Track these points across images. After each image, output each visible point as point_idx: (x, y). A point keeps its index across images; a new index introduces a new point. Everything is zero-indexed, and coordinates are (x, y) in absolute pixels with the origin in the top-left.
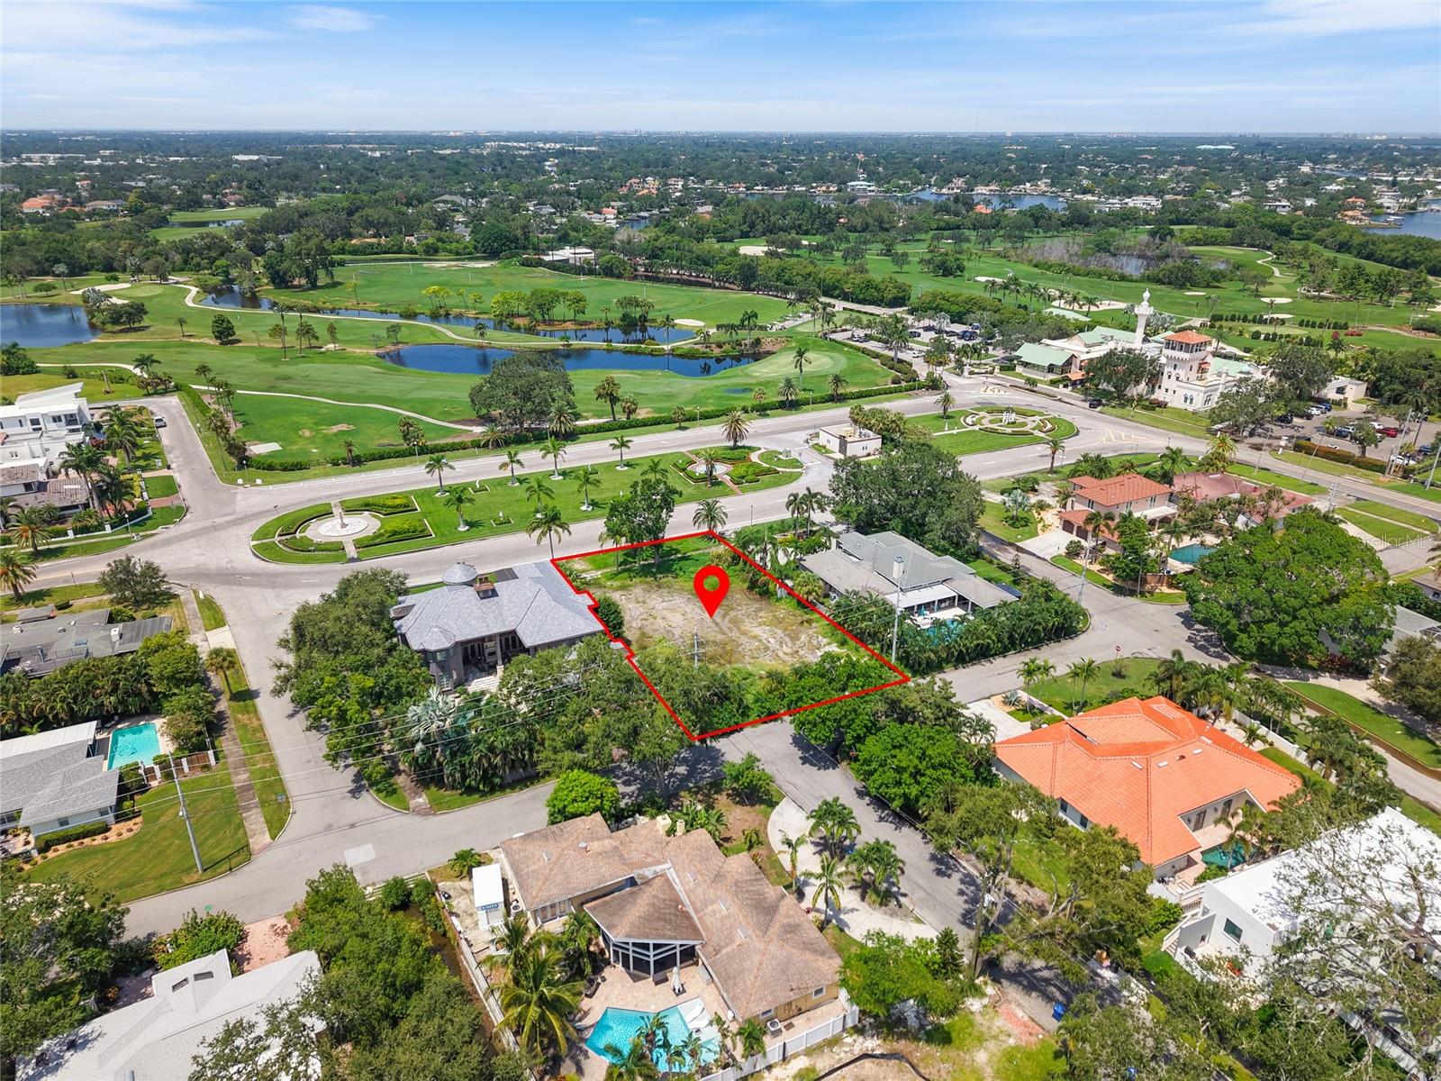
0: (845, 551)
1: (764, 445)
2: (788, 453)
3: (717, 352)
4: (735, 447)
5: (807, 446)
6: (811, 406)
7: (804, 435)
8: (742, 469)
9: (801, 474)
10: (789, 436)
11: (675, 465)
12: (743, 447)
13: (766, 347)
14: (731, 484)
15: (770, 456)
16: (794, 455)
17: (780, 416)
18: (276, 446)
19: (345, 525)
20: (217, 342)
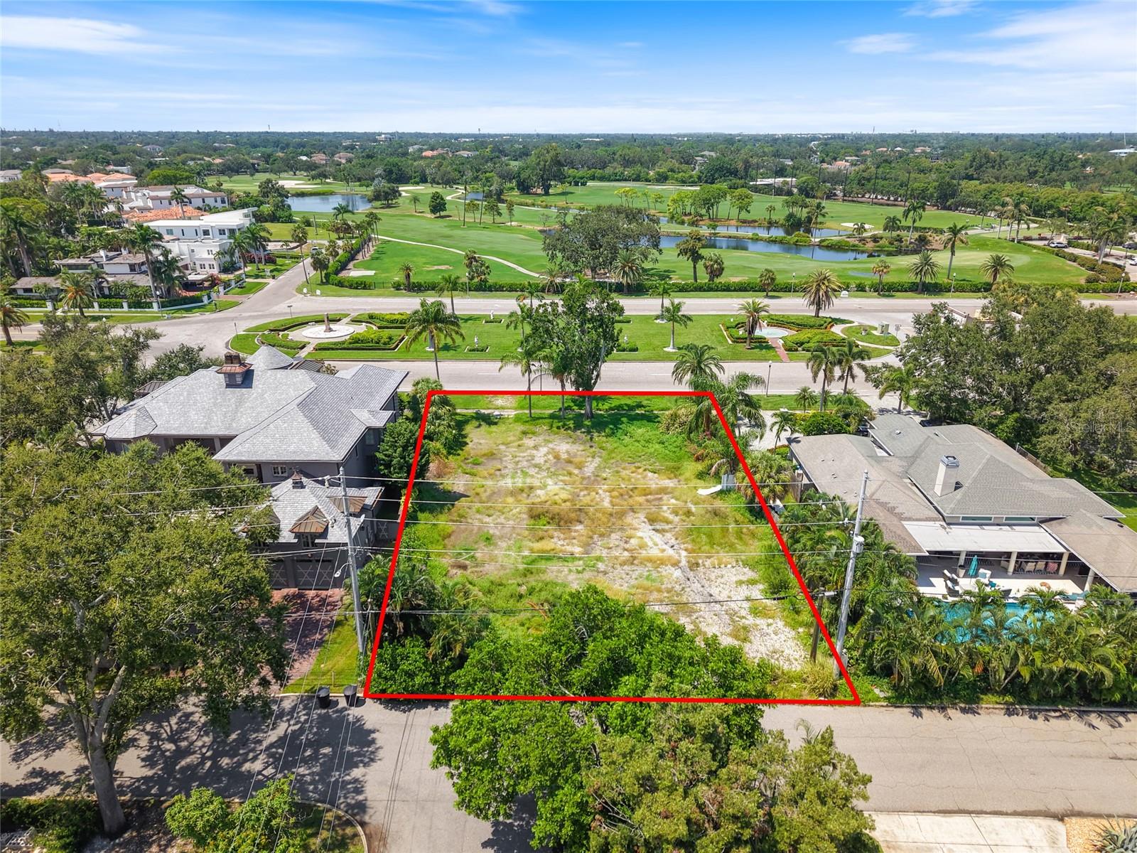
0: (874, 441)
1: (860, 320)
2: (886, 329)
3: (870, 246)
4: (816, 317)
8: (805, 334)
9: (890, 352)
11: (724, 324)
12: (830, 318)
14: (782, 351)
15: (861, 329)
17: (907, 298)
18: (372, 273)
19: (330, 330)
20: (433, 216)
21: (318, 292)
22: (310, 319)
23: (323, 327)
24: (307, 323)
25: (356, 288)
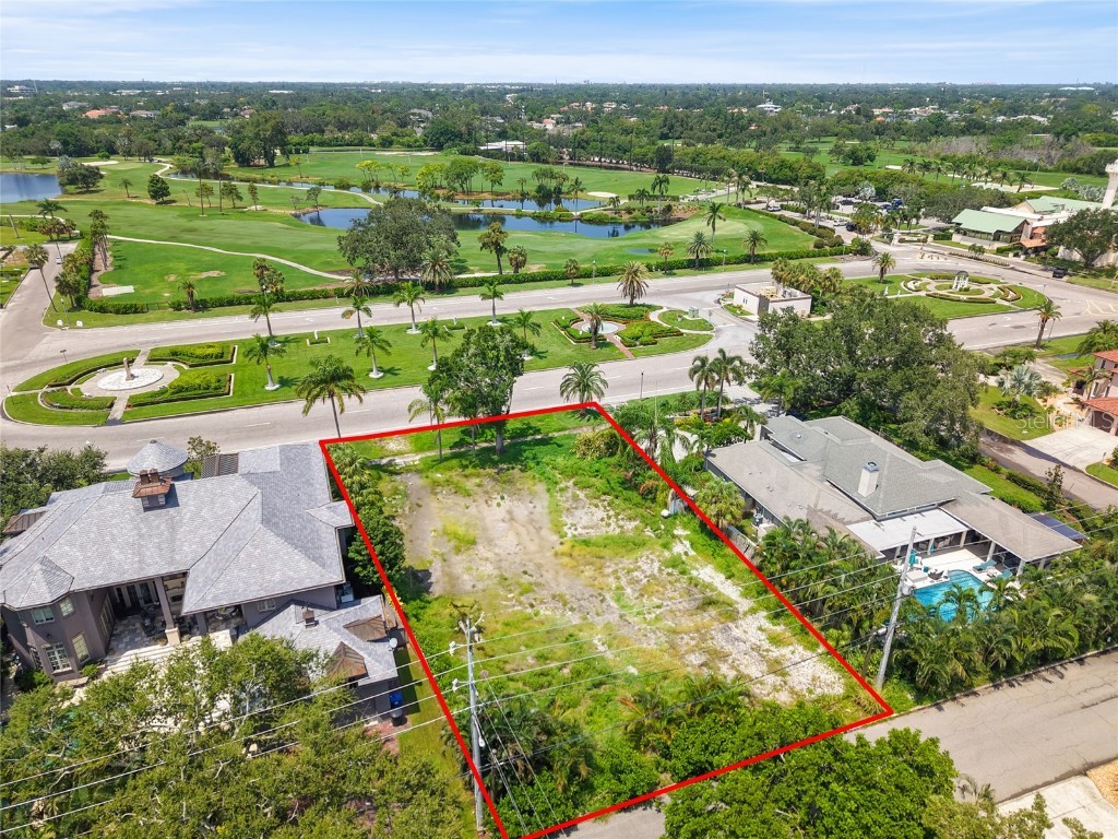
0: (775, 444)
1: (667, 304)
2: (695, 312)
3: (626, 217)
4: (632, 305)
5: (718, 306)
6: (724, 267)
7: (715, 295)
8: (636, 328)
9: (710, 337)
10: (698, 296)
11: (557, 322)
12: (643, 305)
13: (677, 214)
14: (620, 346)
15: (674, 315)
16: (703, 315)
17: (687, 275)
18: (129, 289)
19: (133, 377)
20: (154, 202)
21: (80, 324)
22: (96, 364)
23: (121, 374)
24: (95, 370)
25: (125, 313)
